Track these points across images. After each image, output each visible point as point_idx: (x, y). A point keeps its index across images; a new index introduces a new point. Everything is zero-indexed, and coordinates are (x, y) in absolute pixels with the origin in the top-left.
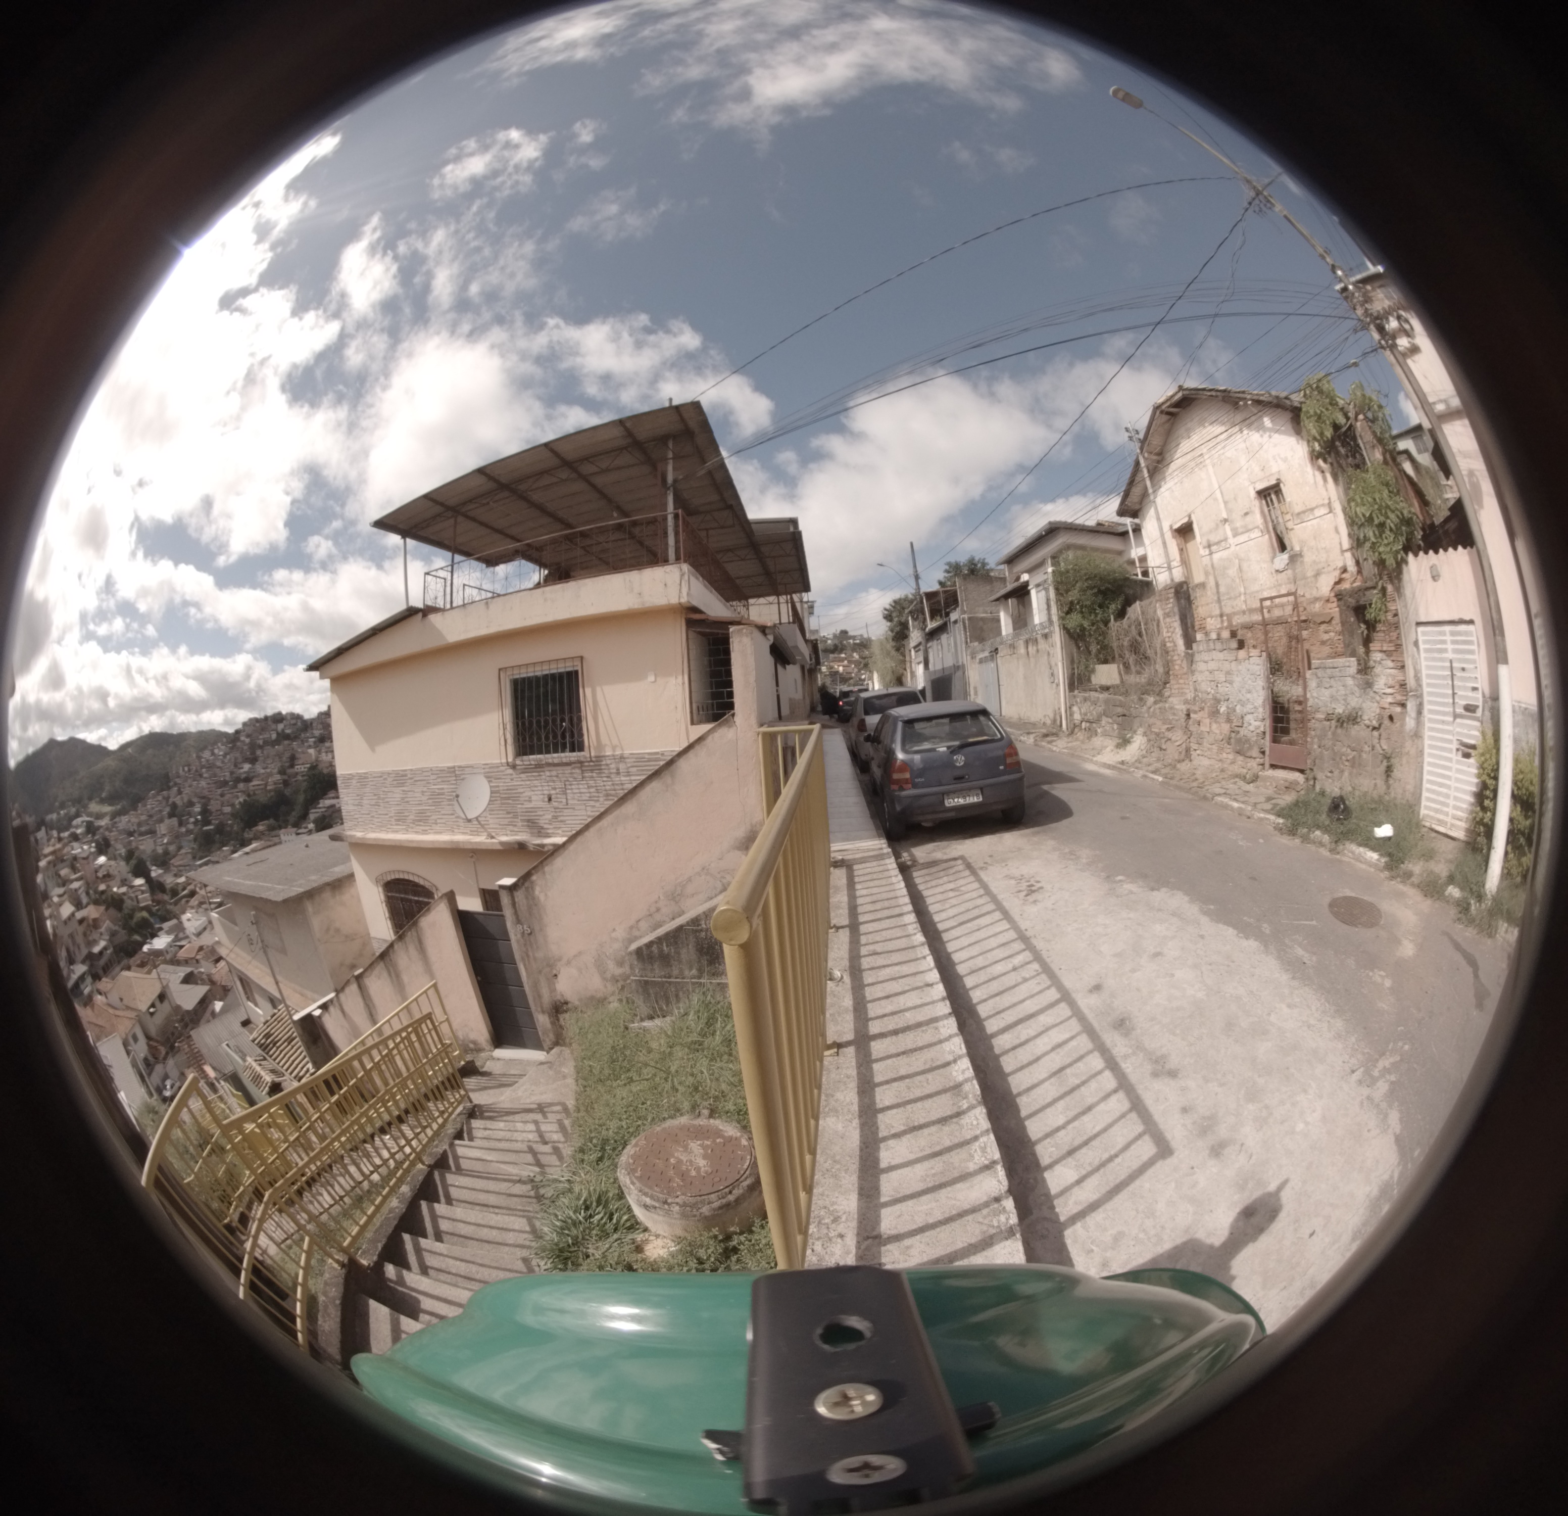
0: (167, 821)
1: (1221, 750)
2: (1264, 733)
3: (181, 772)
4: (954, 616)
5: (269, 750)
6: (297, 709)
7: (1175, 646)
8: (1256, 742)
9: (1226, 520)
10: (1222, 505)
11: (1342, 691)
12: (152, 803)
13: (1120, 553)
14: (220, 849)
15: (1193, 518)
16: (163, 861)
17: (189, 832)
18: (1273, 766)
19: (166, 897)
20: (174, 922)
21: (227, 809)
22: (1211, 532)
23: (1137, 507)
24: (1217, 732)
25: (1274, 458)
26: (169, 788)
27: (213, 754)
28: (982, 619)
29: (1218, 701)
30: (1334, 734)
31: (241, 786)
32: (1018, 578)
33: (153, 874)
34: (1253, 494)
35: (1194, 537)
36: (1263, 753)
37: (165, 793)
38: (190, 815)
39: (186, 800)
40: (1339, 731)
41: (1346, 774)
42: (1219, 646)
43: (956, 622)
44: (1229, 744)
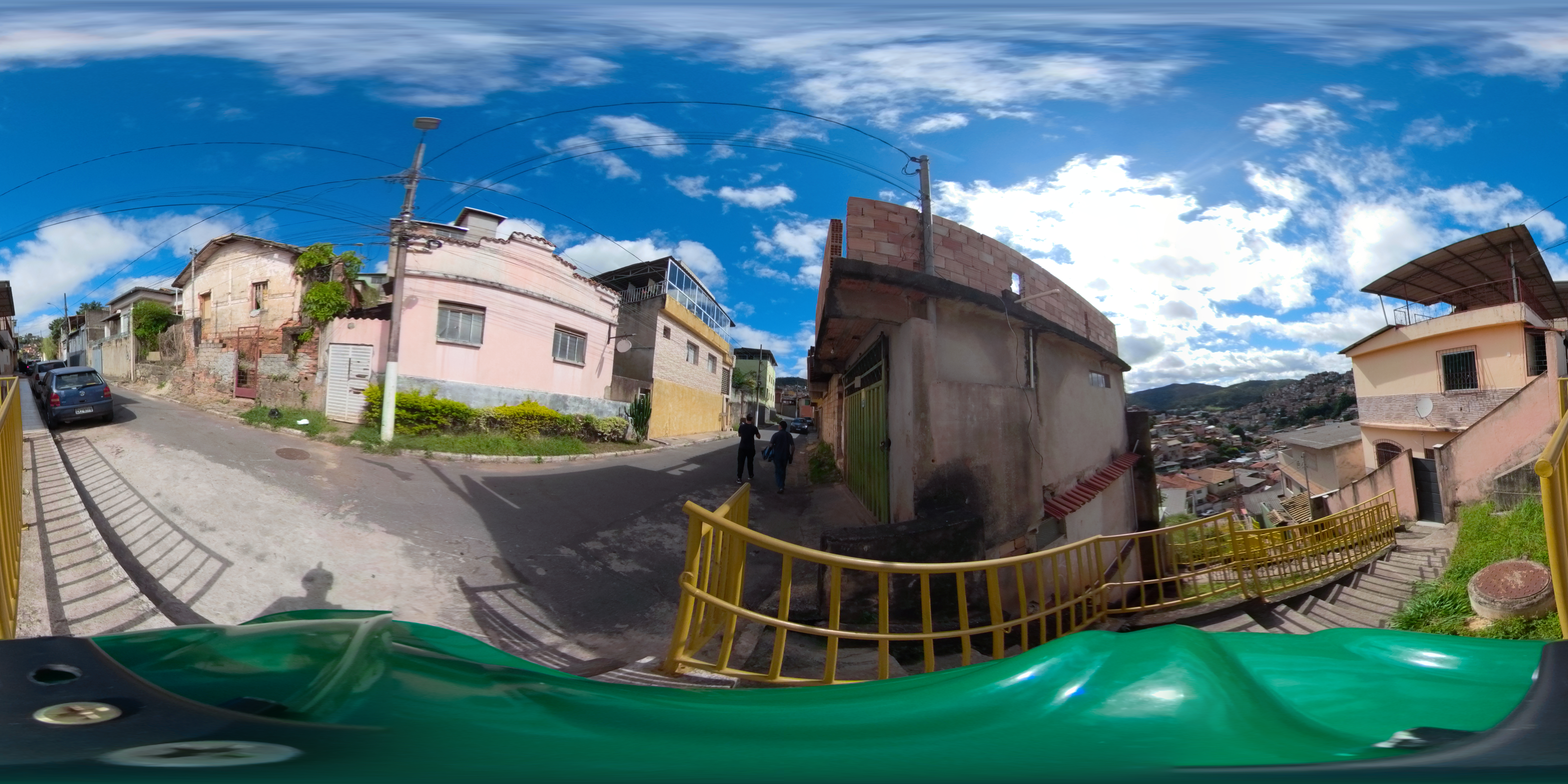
0: (1259, 415)
3: (1269, 395)
5: (1320, 387)
6: (1335, 370)
12: (1250, 407)
14: (1290, 426)
16: (1255, 430)
17: (1272, 419)
19: (1252, 443)
20: (1255, 453)
21: (1297, 411)
26: (1262, 402)
27: (1289, 388)
31: (1305, 401)
33: (1246, 434)
37: (1259, 404)
38: (1274, 412)
39: (1272, 406)
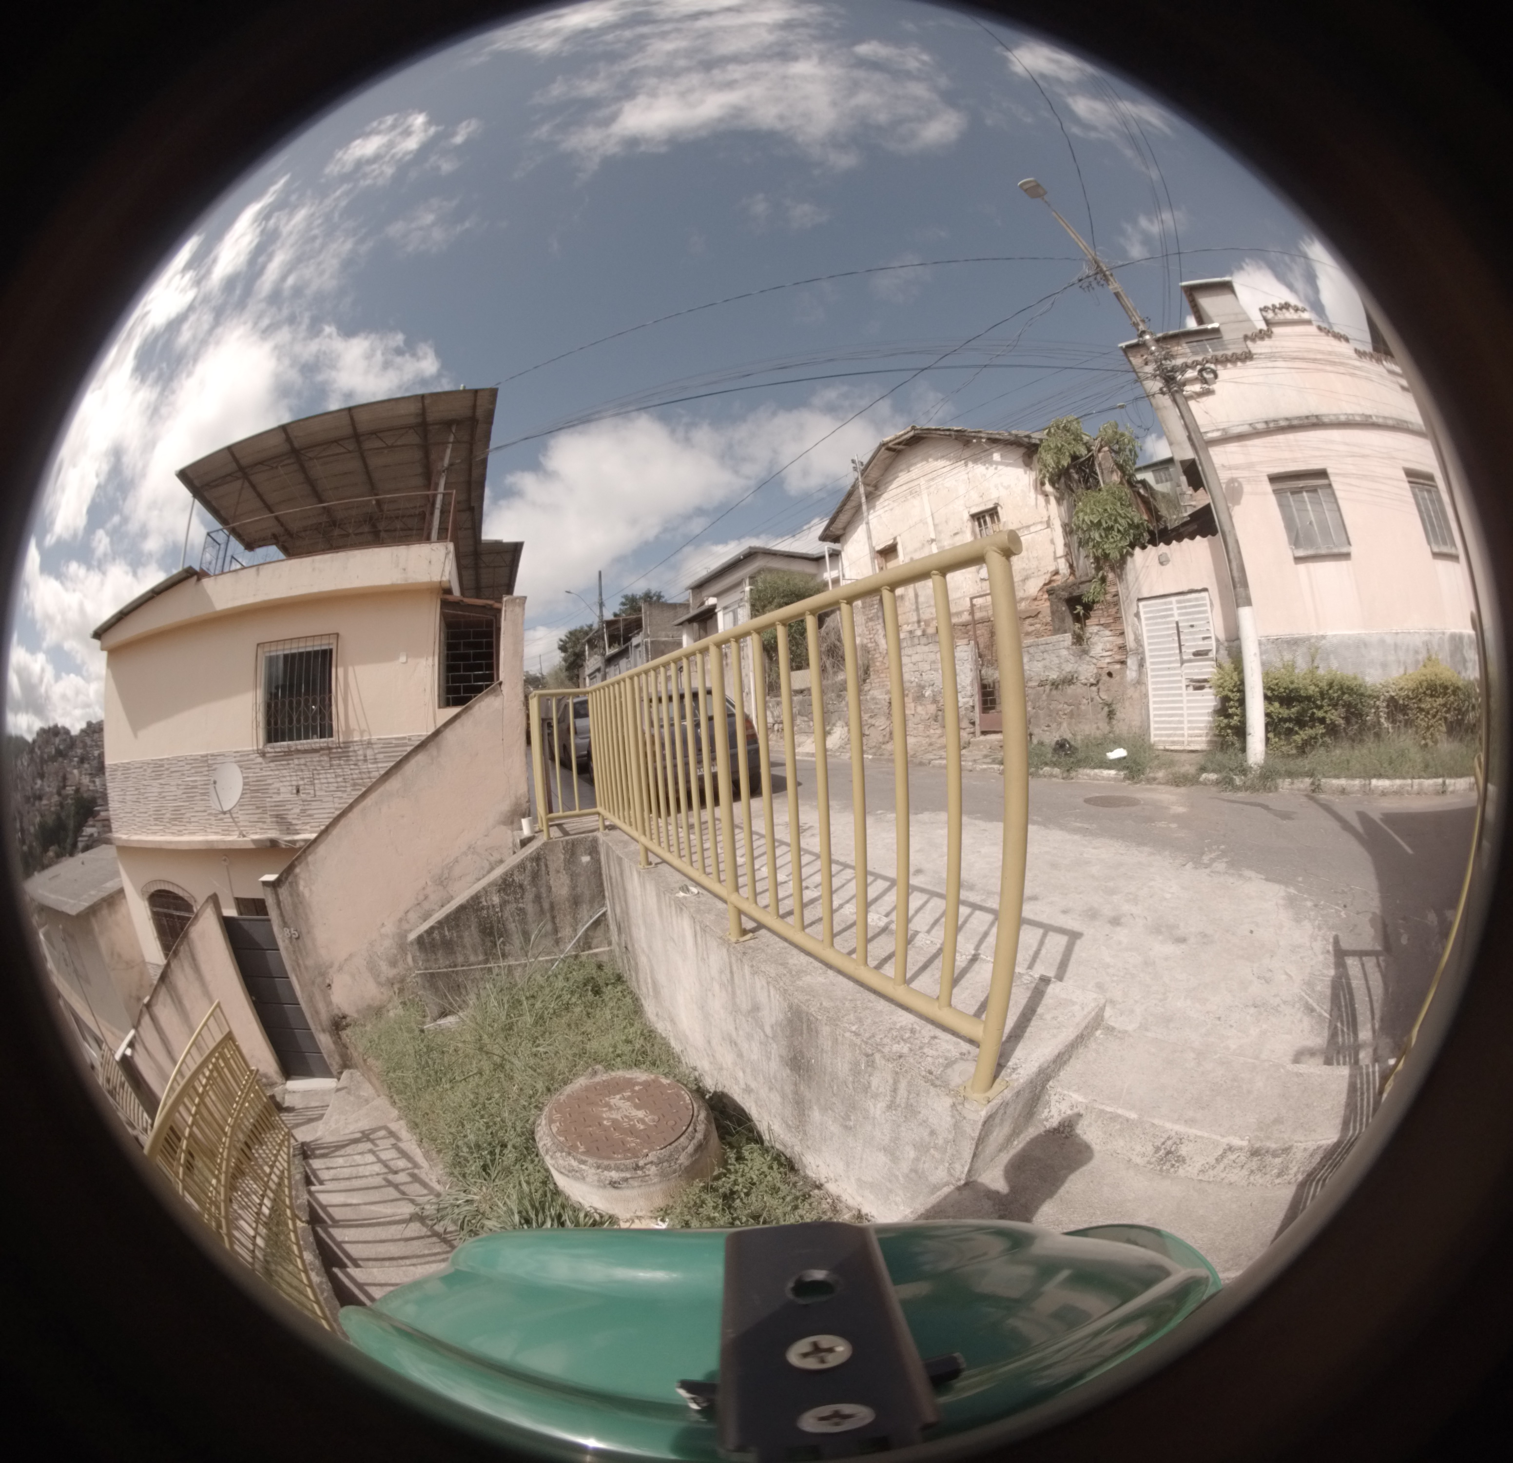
1: (928, 727)
2: (973, 707)
4: (635, 641)
7: (877, 645)
8: (965, 715)
9: (933, 540)
10: (931, 528)
11: (1056, 661)
13: (814, 576)
15: (899, 540)
18: (984, 733)
22: (915, 551)
23: (839, 533)
24: (923, 713)
25: (996, 486)
28: (664, 643)
29: (922, 687)
30: (1048, 696)
32: (703, 603)
34: (966, 516)
35: (896, 556)
36: (973, 723)
40: (1054, 692)
41: (1065, 725)
42: (924, 640)
43: (637, 646)
44: (936, 721)
